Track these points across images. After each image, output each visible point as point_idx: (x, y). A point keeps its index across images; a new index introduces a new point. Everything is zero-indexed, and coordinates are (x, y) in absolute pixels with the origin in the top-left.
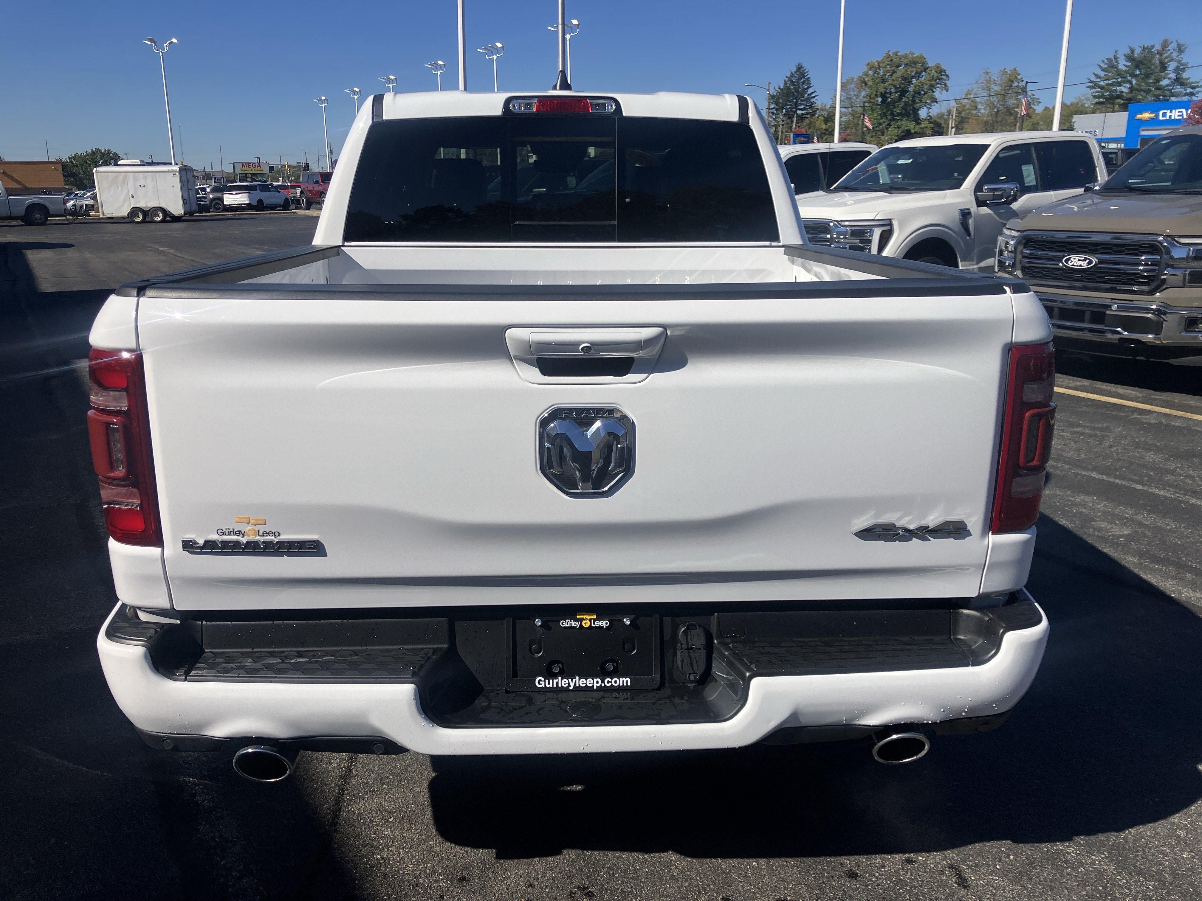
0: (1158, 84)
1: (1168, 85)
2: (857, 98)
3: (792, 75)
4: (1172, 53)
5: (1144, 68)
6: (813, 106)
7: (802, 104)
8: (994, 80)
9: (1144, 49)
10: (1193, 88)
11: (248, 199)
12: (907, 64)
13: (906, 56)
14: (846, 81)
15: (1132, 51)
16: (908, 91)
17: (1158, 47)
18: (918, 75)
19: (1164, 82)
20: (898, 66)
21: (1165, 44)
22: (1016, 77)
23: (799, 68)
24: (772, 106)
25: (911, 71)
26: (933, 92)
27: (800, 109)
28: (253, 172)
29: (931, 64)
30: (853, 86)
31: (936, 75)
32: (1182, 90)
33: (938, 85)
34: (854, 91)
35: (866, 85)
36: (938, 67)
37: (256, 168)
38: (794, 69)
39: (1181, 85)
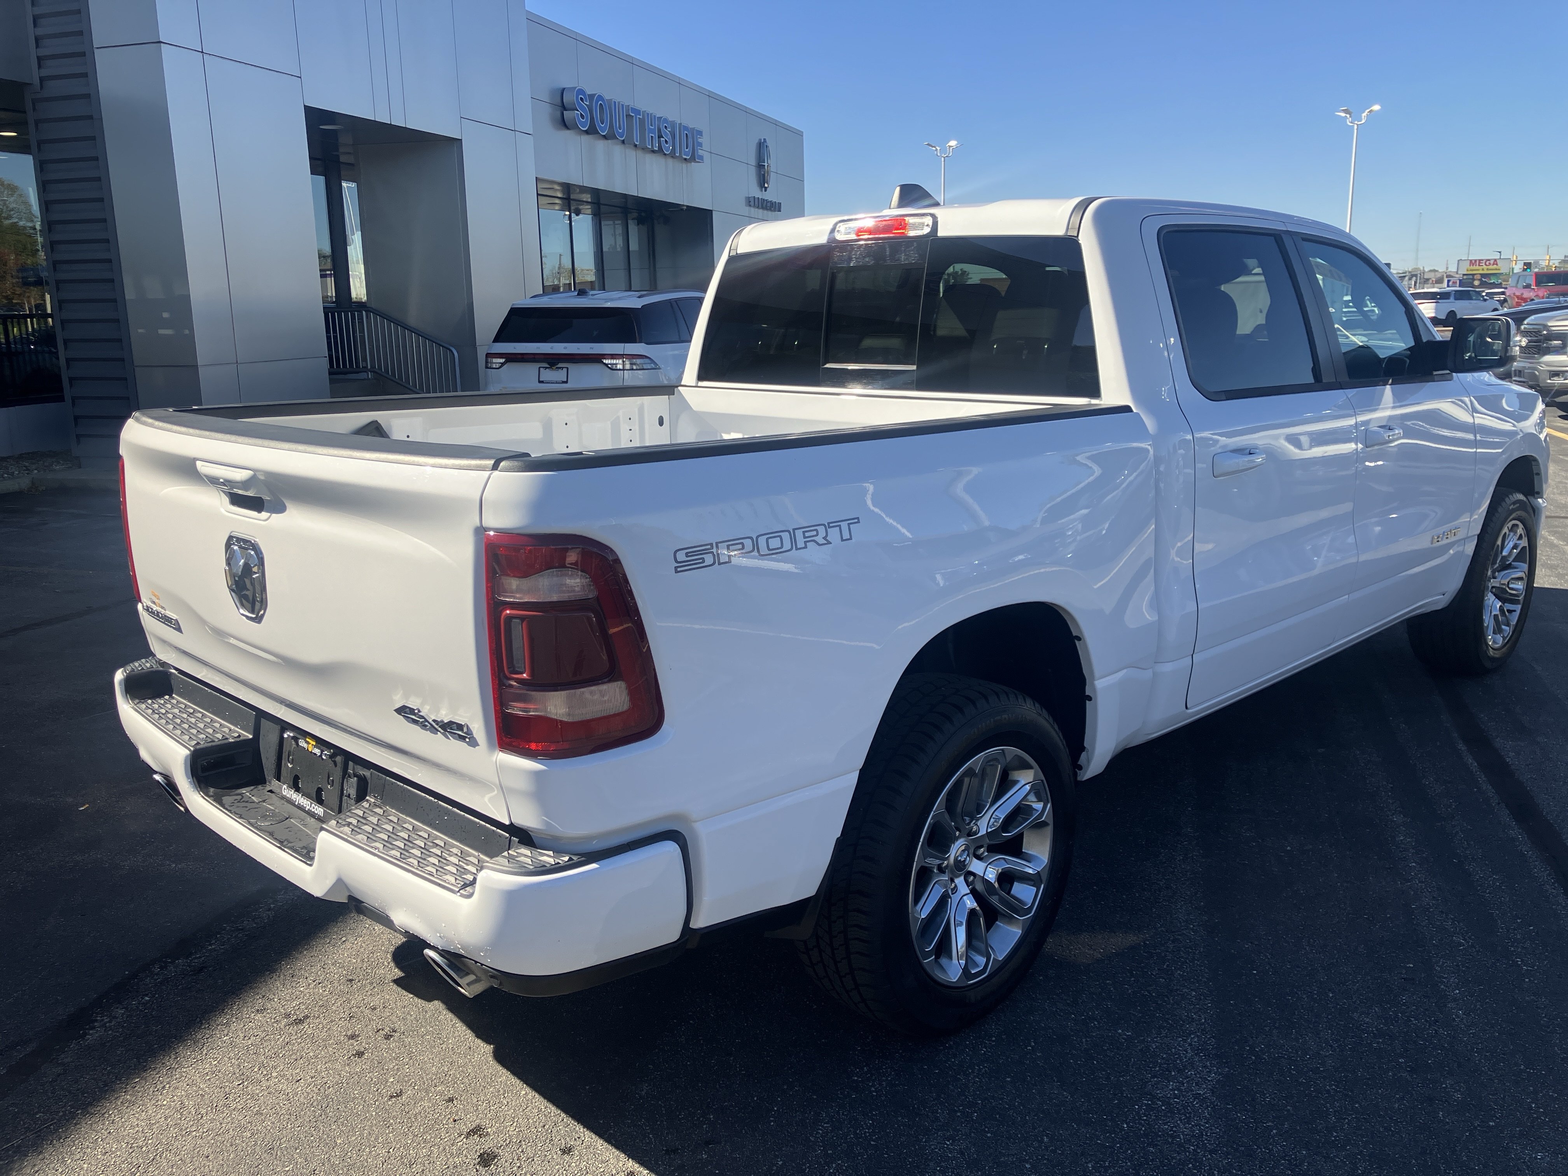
11: (1434, 311)
28: (1485, 272)
37: (1490, 267)
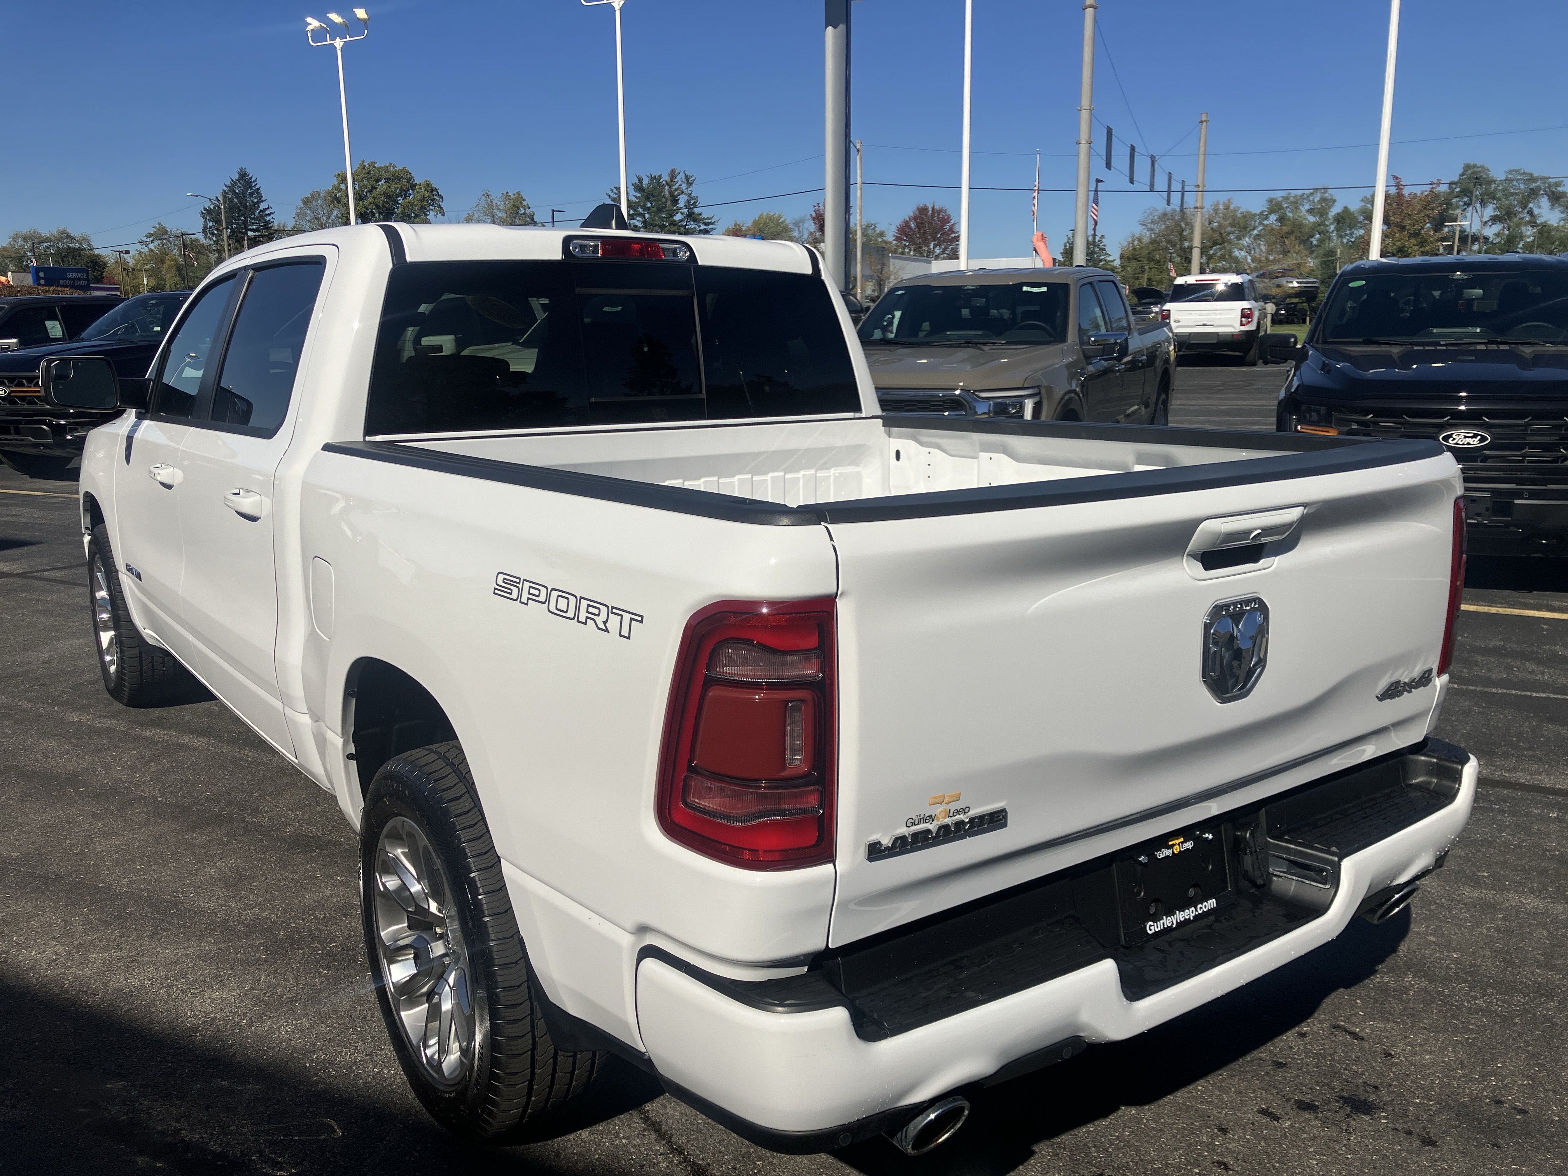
0: (671, 219)
1: (681, 221)
2: (327, 219)
3: (234, 183)
4: (680, 185)
5: (655, 201)
6: (270, 225)
7: (253, 223)
8: (497, 205)
9: (652, 178)
10: (707, 224)
12: (389, 179)
13: (386, 169)
14: (310, 196)
15: (640, 180)
16: (394, 213)
17: (666, 178)
18: (404, 193)
19: (678, 217)
20: (378, 181)
21: (673, 175)
22: (521, 203)
23: (243, 175)
24: (210, 224)
25: (395, 187)
26: (427, 215)
27: (251, 230)
29: (419, 180)
30: (320, 202)
31: (427, 194)
32: (697, 226)
33: (431, 207)
34: (323, 209)
35: (339, 202)
36: (428, 185)
38: (236, 177)
39: (694, 221)
